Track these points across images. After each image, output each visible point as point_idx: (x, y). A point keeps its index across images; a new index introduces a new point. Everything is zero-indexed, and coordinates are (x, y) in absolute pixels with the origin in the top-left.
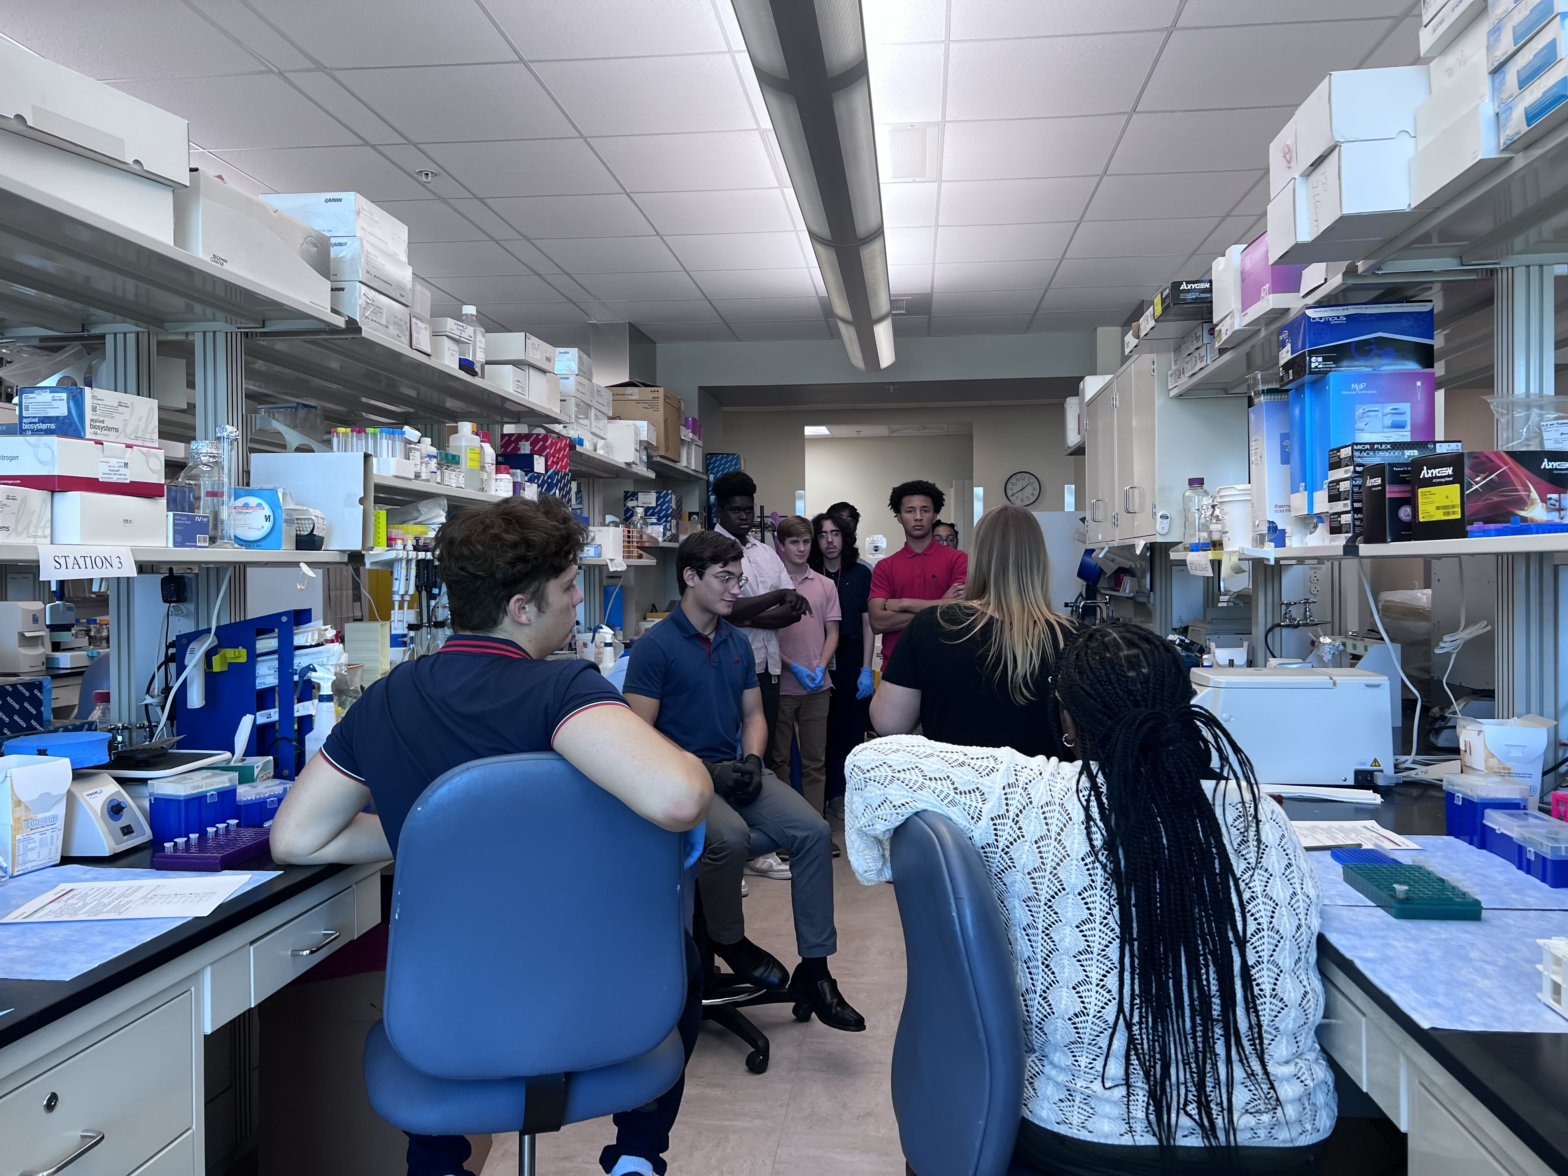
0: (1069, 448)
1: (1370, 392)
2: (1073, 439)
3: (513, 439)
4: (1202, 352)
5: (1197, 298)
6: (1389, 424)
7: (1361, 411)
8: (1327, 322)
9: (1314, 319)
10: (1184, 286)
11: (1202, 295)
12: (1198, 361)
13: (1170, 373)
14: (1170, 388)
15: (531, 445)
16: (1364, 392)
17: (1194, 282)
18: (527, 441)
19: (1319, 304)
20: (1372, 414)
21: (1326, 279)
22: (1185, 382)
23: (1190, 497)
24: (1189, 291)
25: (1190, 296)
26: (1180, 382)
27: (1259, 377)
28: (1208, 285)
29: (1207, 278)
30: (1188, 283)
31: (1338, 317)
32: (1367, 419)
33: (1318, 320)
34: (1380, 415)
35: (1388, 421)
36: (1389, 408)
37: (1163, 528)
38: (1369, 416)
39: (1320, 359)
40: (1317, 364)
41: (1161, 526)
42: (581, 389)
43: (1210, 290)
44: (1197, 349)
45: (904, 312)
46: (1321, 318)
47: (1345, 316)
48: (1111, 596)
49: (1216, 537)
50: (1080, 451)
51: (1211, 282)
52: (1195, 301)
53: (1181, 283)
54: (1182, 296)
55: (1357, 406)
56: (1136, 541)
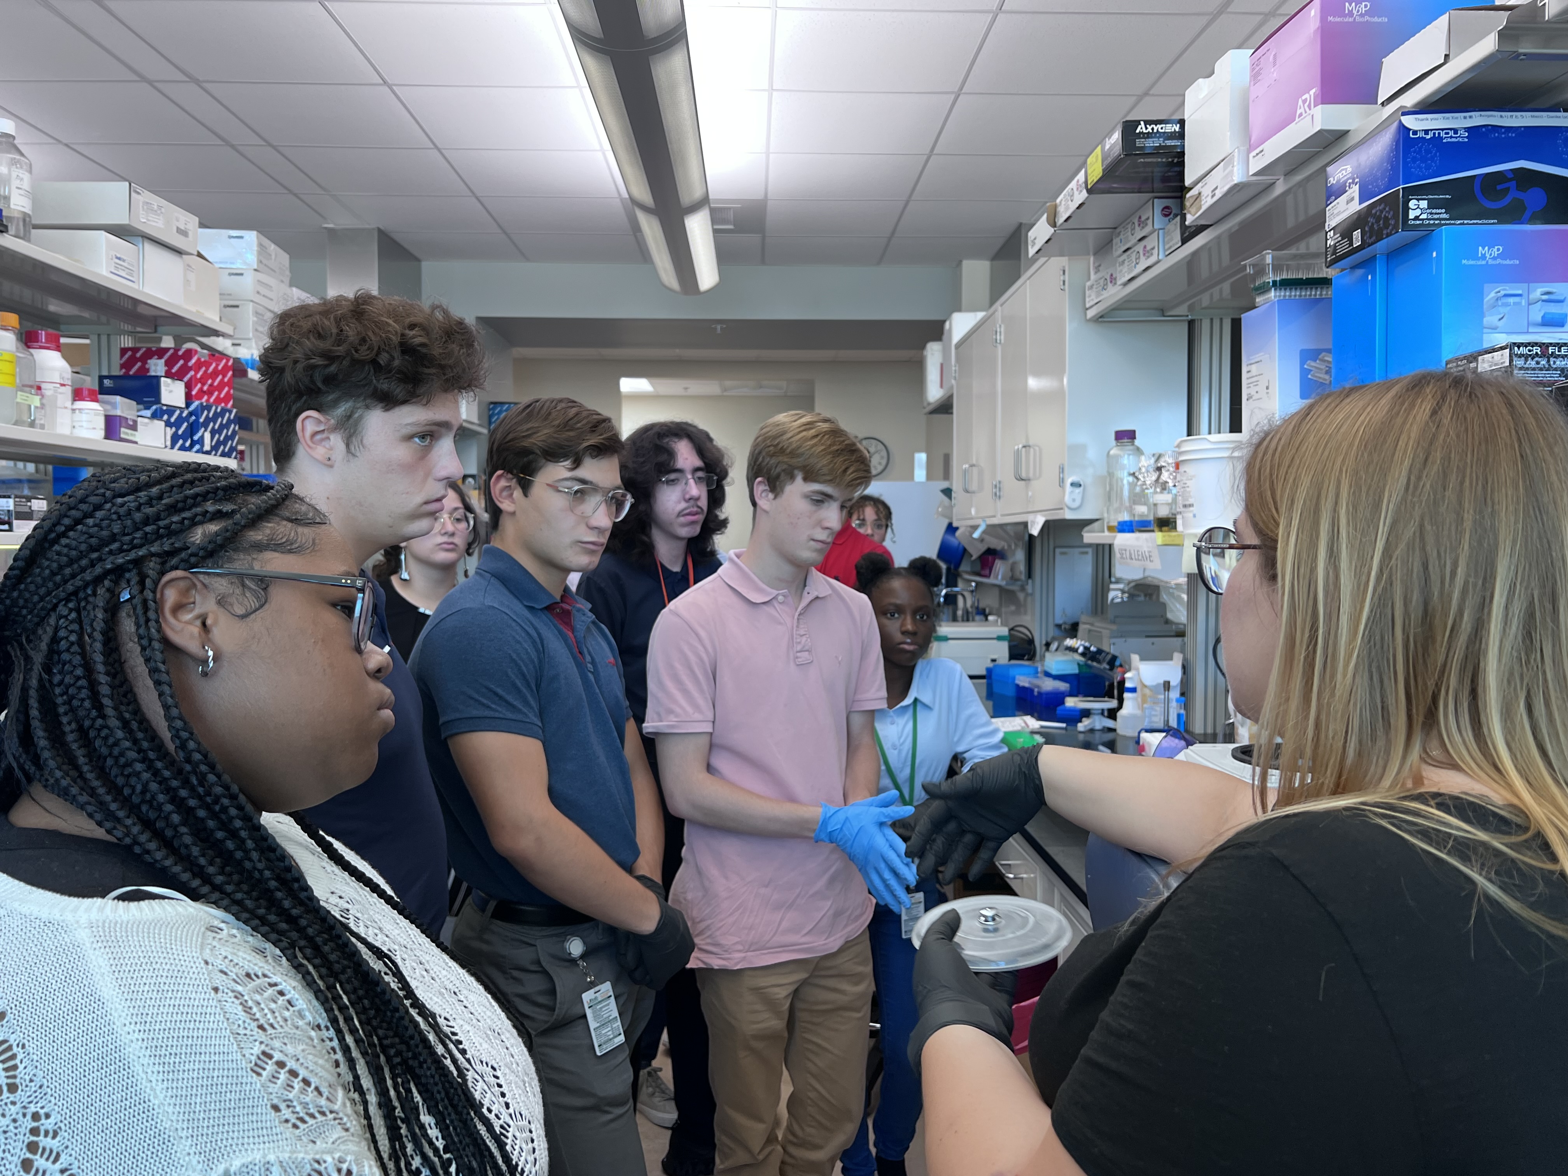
0: (929, 404)
1: (1508, 262)
2: (934, 393)
3: (138, 355)
4: (1150, 243)
5: (1160, 147)
6: (1539, 319)
7: (1493, 294)
8: (1437, 140)
9: (1415, 133)
10: (1142, 128)
11: (1169, 143)
12: (1142, 258)
13: (1088, 284)
14: (1088, 306)
15: (167, 363)
16: (1499, 261)
17: (1157, 122)
18: (160, 358)
19: (1426, 107)
20: (1511, 300)
21: (1447, 56)
22: (1114, 294)
23: (1117, 457)
24: (1148, 135)
25: (1151, 143)
26: (1105, 294)
27: (1269, 259)
28: (1177, 128)
29: (1177, 117)
30: (1147, 123)
31: (1456, 131)
32: (1503, 310)
33: (1422, 135)
34: (1523, 303)
35: (1537, 314)
36: (1539, 291)
37: (1074, 500)
38: (1506, 305)
39: (1424, 204)
40: (1418, 212)
41: (1071, 496)
42: (264, 291)
43: (1181, 135)
44: (1141, 240)
45: (731, 227)
46: (1426, 132)
47: (1468, 129)
48: (977, 583)
49: (1163, 512)
50: (945, 408)
51: (1182, 122)
52: (1157, 151)
53: (1138, 123)
54: (1139, 143)
55: (1487, 287)
56: (1029, 518)
